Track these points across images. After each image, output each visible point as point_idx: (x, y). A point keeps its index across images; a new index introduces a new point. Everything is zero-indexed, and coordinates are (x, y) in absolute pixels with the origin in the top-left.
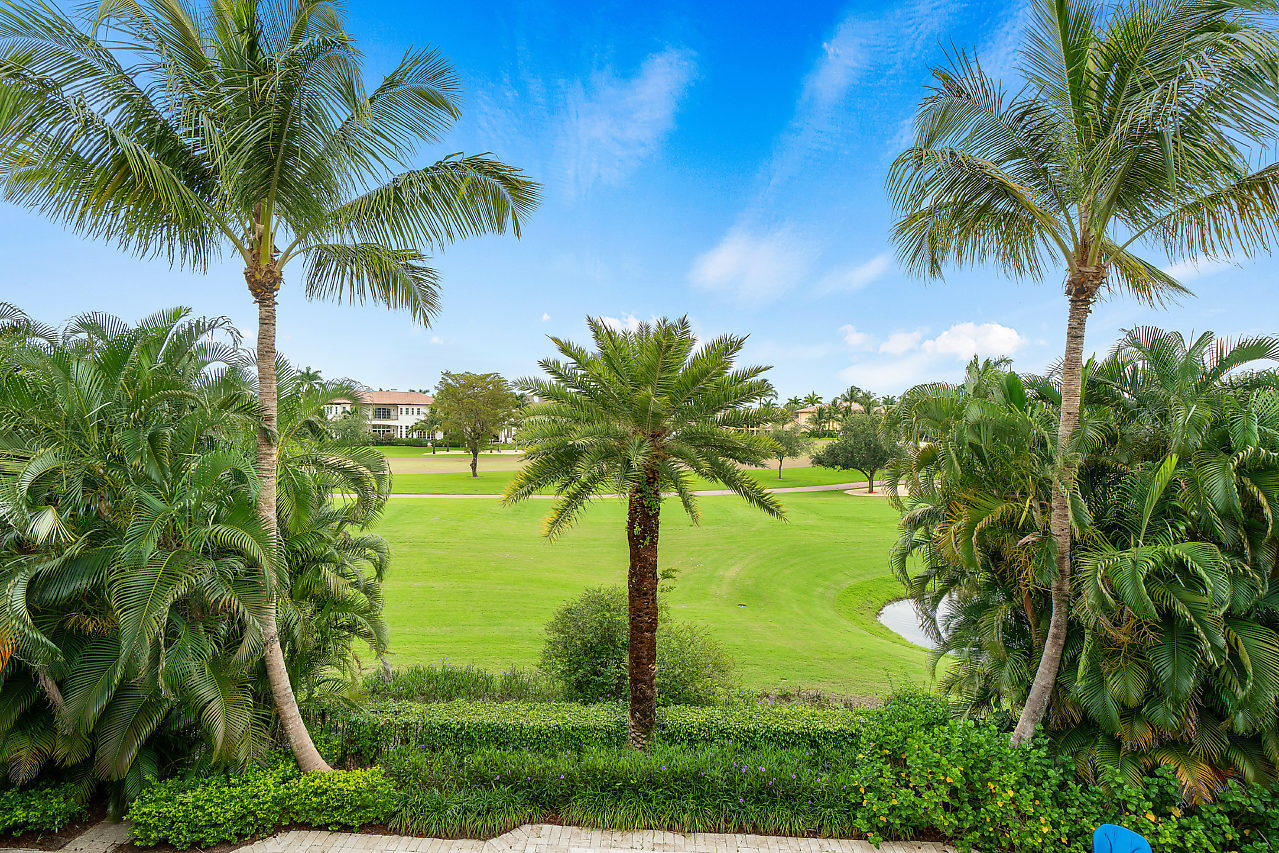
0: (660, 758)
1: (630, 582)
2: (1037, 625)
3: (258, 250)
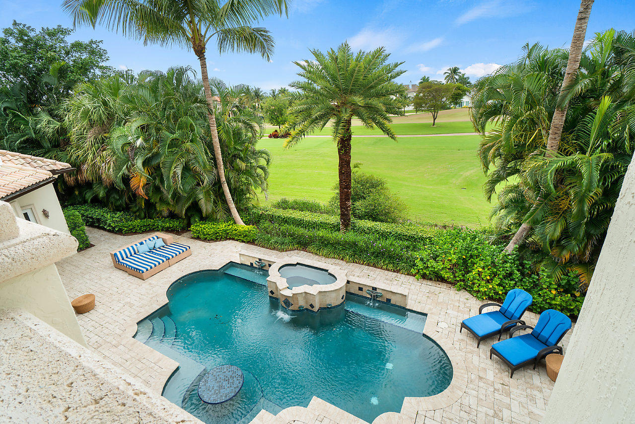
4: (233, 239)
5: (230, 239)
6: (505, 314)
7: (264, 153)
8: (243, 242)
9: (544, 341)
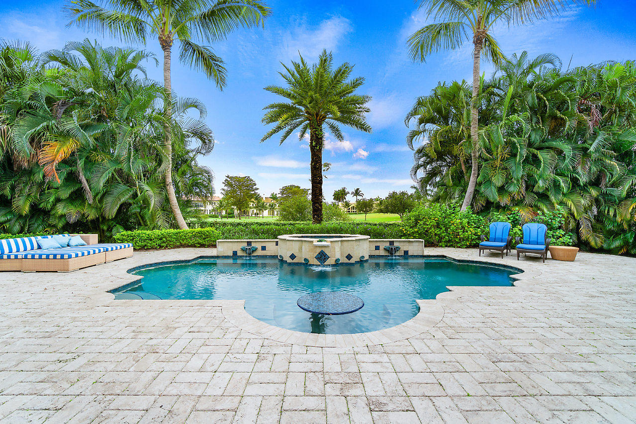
1: (311, 164)
2: (467, 173)
3: (164, 28)
6: (496, 241)
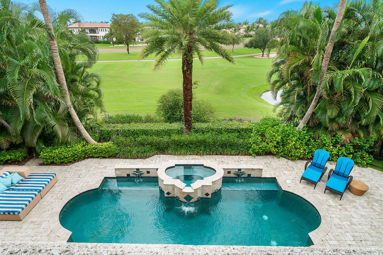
0: (194, 137)
1: (183, 86)
2: (310, 96)
4: (93, 157)
5: (89, 157)
6: (316, 166)
7: (95, 76)
8: (104, 157)
9: (342, 175)
